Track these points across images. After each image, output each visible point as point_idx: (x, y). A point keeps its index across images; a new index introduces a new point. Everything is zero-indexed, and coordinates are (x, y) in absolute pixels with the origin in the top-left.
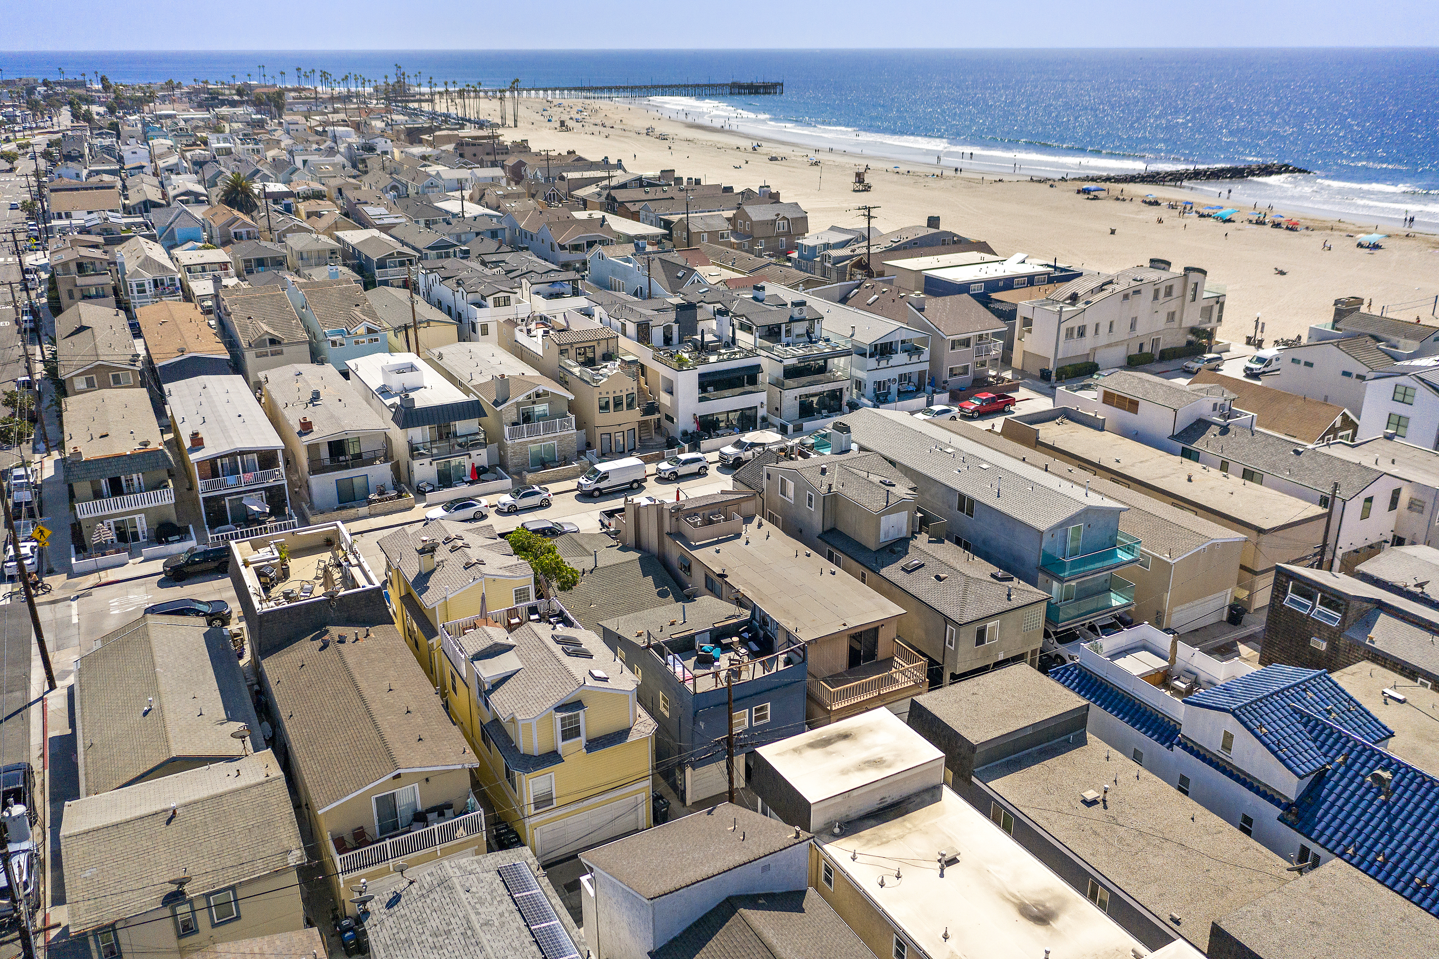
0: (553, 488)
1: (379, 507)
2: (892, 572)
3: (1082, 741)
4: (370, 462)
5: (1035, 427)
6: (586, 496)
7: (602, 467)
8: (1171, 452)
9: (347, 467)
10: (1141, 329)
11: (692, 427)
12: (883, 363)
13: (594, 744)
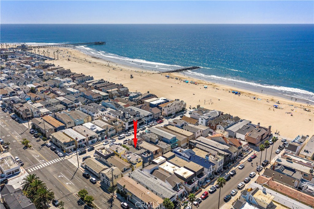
0: (115, 139)
1: (97, 143)
2: (157, 145)
3: (175, 157)
5: (167, 127)
6: (119, 139)
8: (180, 128)
9: (92, 139)
10: (177, 109)
11: (128, 129)
12: (148, 118)
13: (139, 162)
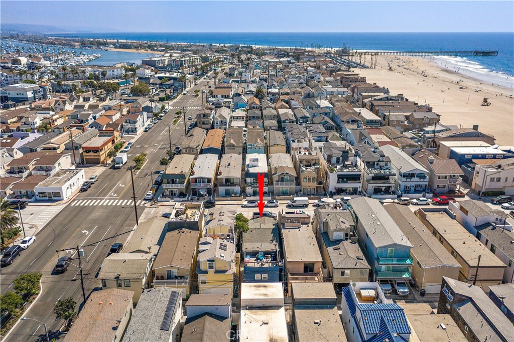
0: (280, 202)
3: (332, 308)
4: (235, 185)
5: (426, 213)
7: (295, 199)
8: (470, 231)
9: (228, 186)
11: (334, 191)
12: (408, 180)
13: (217, 272)
